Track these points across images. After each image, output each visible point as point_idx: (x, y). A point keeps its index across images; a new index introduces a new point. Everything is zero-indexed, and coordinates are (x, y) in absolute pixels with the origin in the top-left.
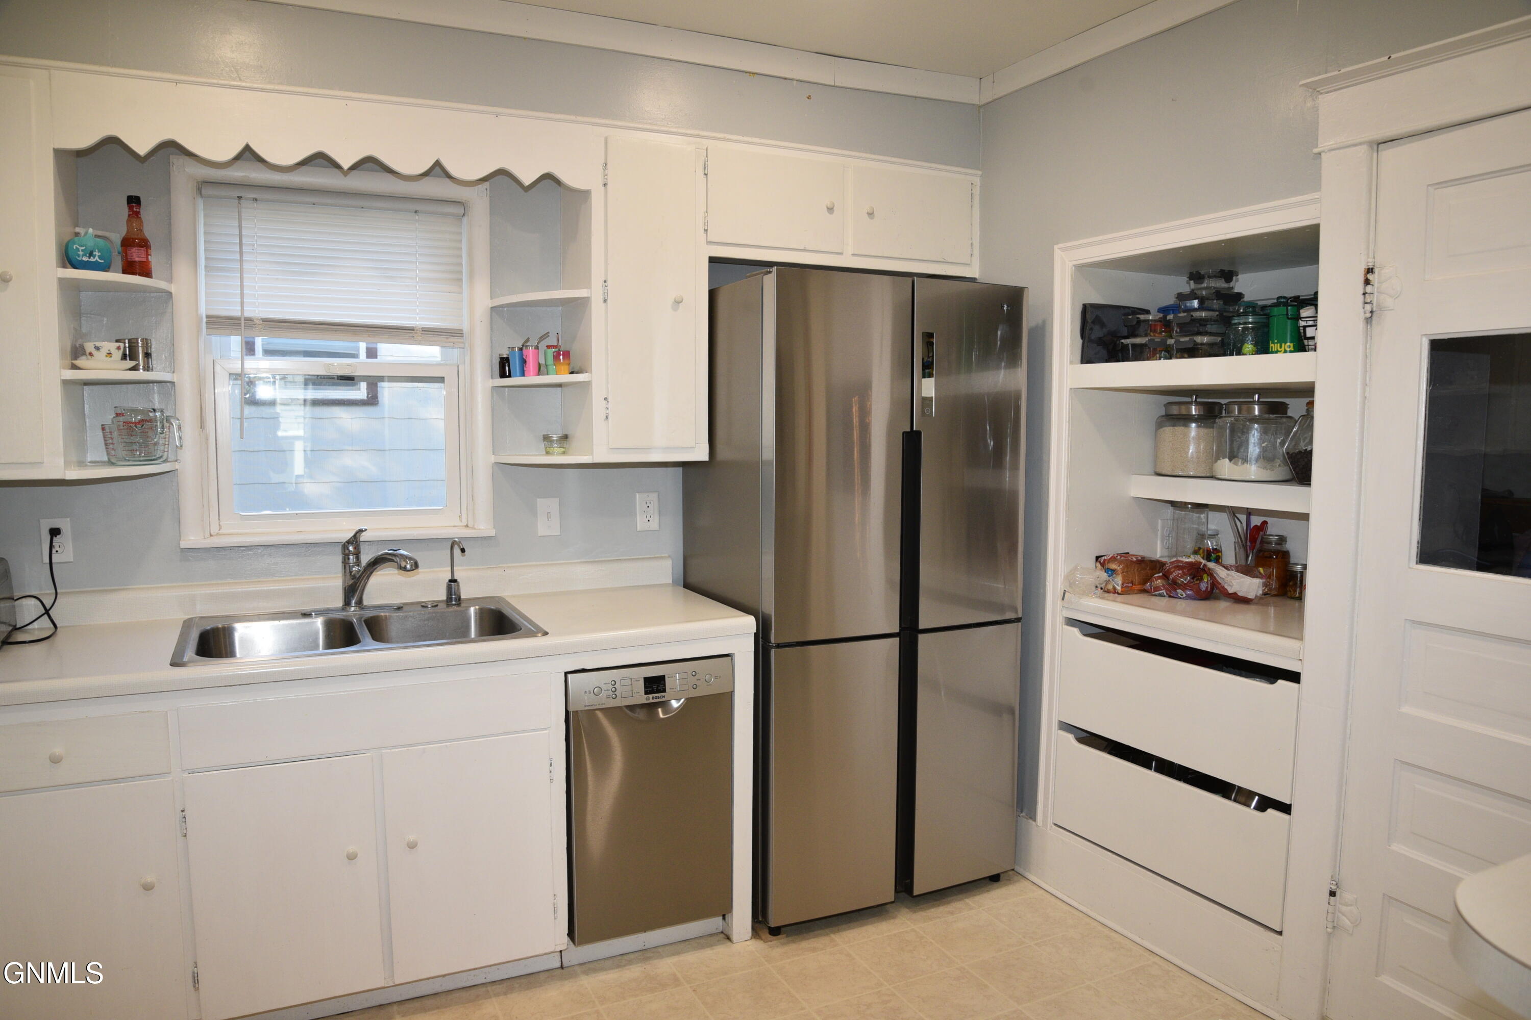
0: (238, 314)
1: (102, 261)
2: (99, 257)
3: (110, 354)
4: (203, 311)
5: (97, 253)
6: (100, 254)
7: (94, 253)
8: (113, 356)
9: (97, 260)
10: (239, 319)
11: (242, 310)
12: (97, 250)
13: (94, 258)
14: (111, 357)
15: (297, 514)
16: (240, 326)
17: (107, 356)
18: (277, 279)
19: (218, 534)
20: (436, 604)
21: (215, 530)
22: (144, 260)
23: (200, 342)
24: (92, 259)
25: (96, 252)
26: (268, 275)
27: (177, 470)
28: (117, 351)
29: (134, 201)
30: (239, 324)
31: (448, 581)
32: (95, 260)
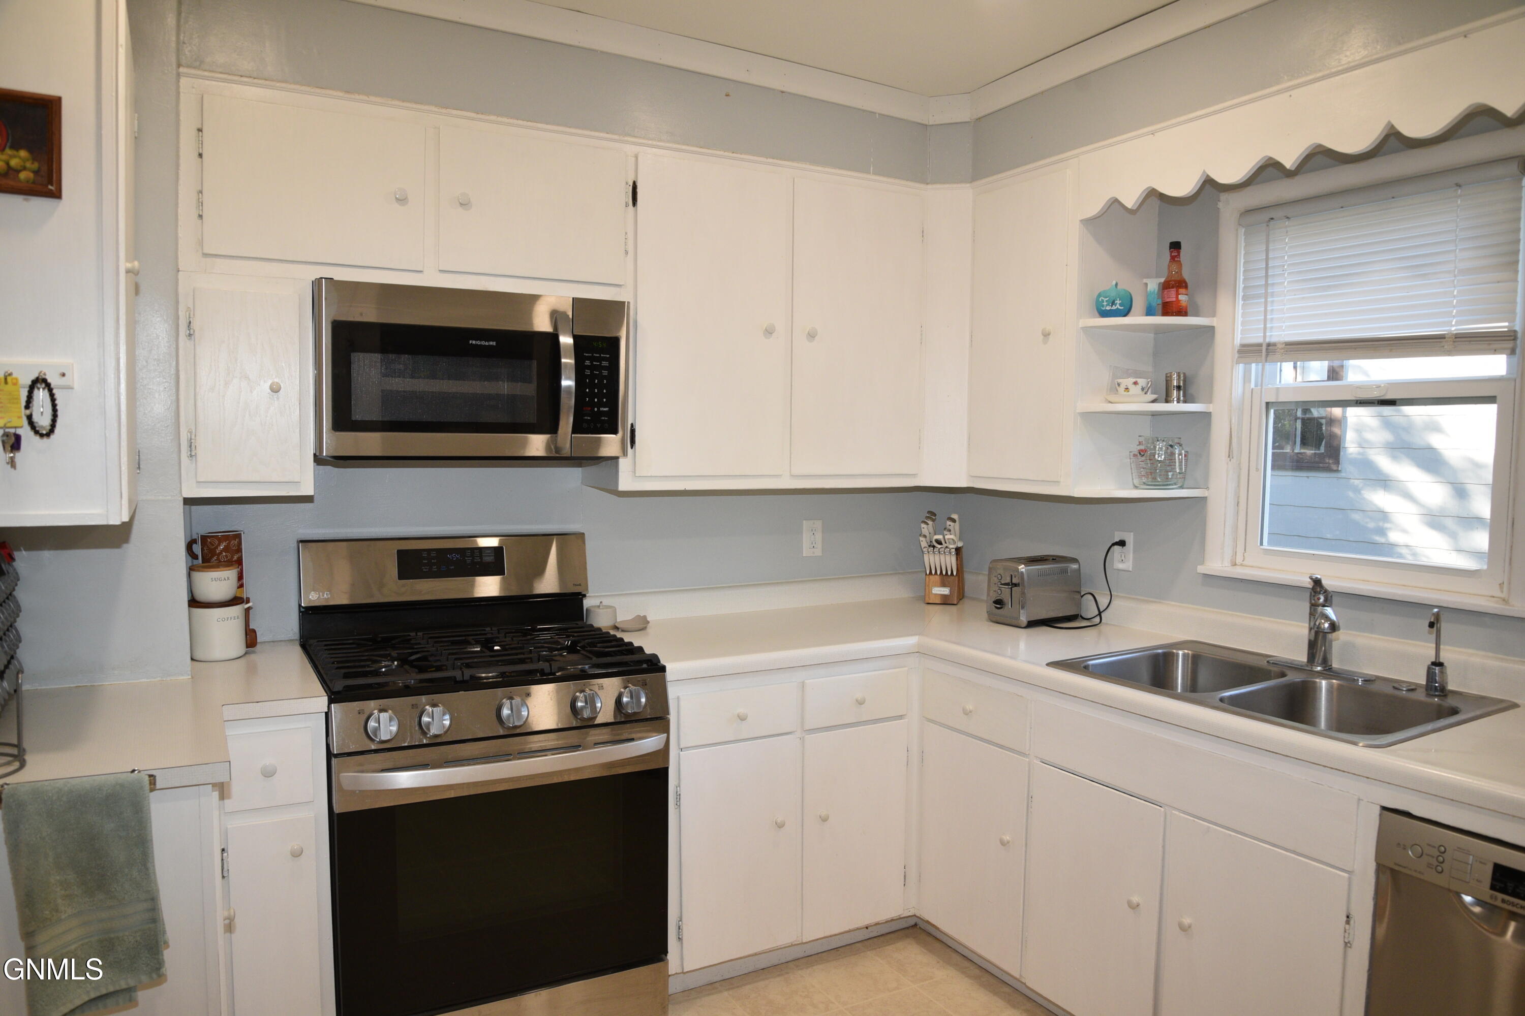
0: (1260, 340)
1: (1122, 308)
2: (1120, 305)
3: (1127, 389)
4: (1238, 341)
5: (1118, 302)
6: (1120, 302)
7: (1116, 302)
8: (1130, 390)
9: (1118, 308)
10: (1260, 345)
11: (1265, 336)
12: (1118, 299)
13: (1116, 306)
14: (1128, 391)
15: (1314, 555)
16: (1262, 353)
17: (1125, 391)
18: (1303, 298)
19: (1241, 565)
20: (1413, 687)
21: (1239, 560)
22: (1174, 299)
23: (1234, 372)
24: (1114, 308)
25: (1117, 300)
26: (1295, 295)
27: (1206, 497)
28: (1134, 386)
29: (1176, 246)
30: (1261, 351)
31: (1430, 663)
32: (1116, 307)
